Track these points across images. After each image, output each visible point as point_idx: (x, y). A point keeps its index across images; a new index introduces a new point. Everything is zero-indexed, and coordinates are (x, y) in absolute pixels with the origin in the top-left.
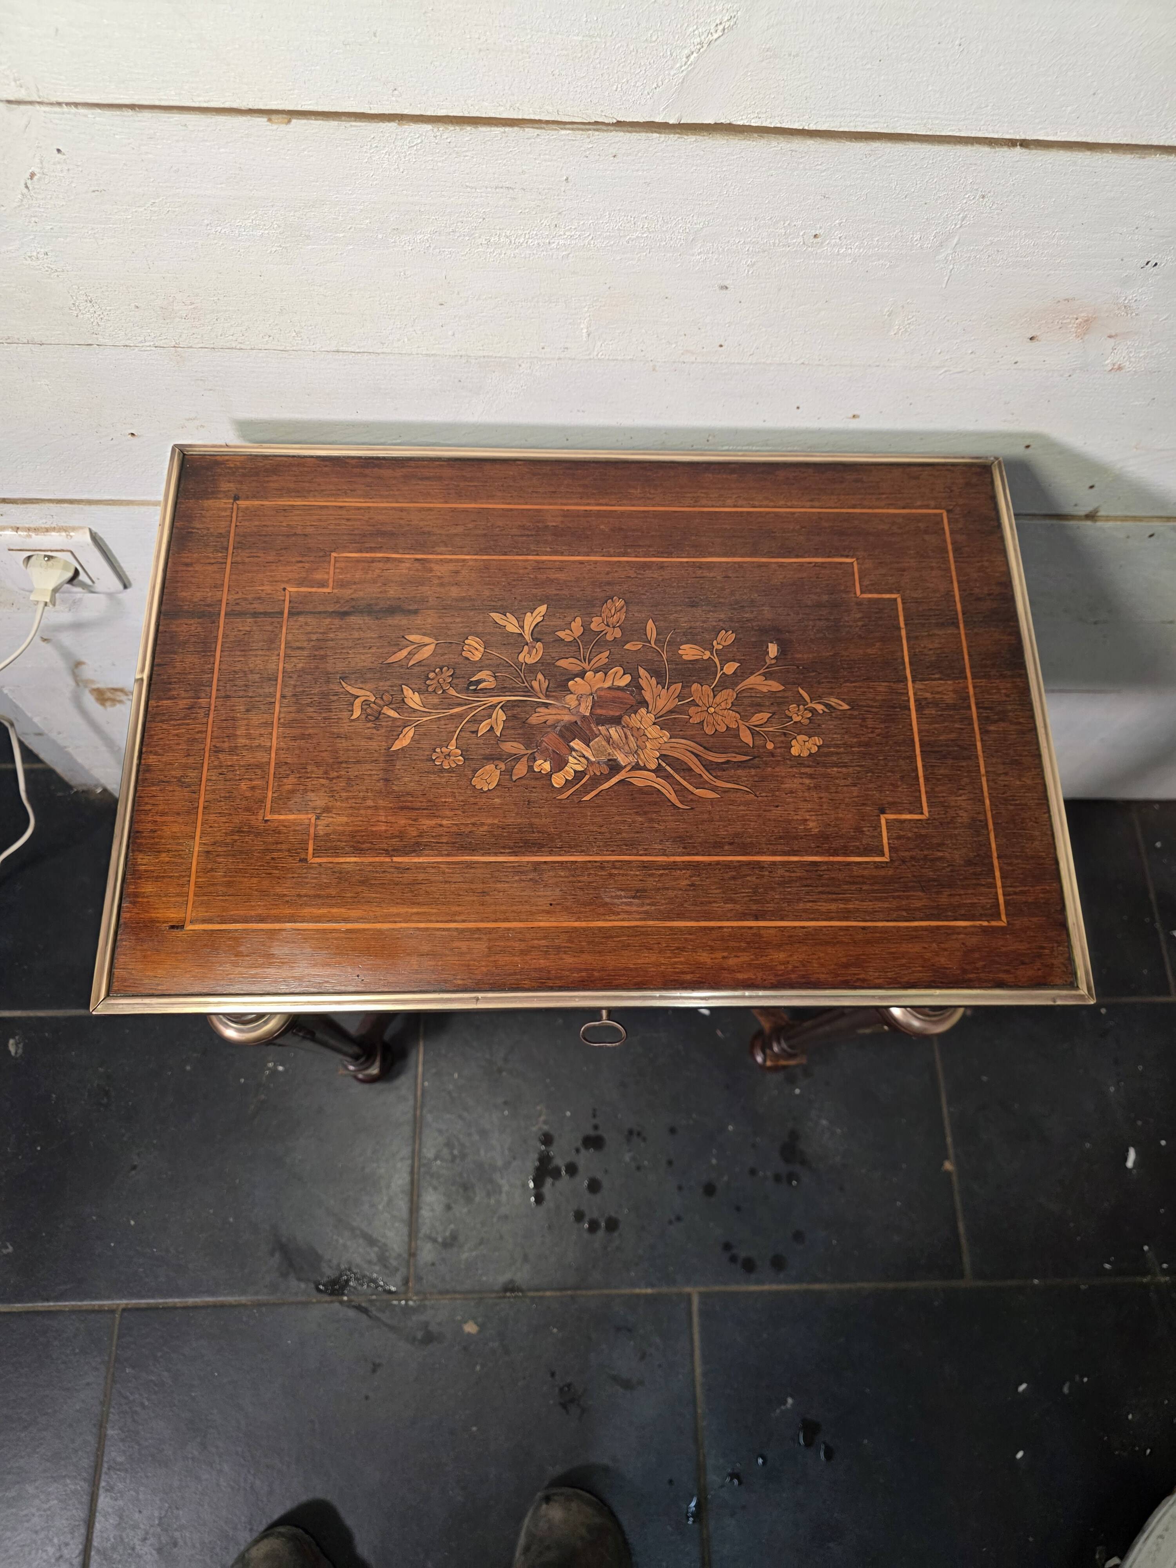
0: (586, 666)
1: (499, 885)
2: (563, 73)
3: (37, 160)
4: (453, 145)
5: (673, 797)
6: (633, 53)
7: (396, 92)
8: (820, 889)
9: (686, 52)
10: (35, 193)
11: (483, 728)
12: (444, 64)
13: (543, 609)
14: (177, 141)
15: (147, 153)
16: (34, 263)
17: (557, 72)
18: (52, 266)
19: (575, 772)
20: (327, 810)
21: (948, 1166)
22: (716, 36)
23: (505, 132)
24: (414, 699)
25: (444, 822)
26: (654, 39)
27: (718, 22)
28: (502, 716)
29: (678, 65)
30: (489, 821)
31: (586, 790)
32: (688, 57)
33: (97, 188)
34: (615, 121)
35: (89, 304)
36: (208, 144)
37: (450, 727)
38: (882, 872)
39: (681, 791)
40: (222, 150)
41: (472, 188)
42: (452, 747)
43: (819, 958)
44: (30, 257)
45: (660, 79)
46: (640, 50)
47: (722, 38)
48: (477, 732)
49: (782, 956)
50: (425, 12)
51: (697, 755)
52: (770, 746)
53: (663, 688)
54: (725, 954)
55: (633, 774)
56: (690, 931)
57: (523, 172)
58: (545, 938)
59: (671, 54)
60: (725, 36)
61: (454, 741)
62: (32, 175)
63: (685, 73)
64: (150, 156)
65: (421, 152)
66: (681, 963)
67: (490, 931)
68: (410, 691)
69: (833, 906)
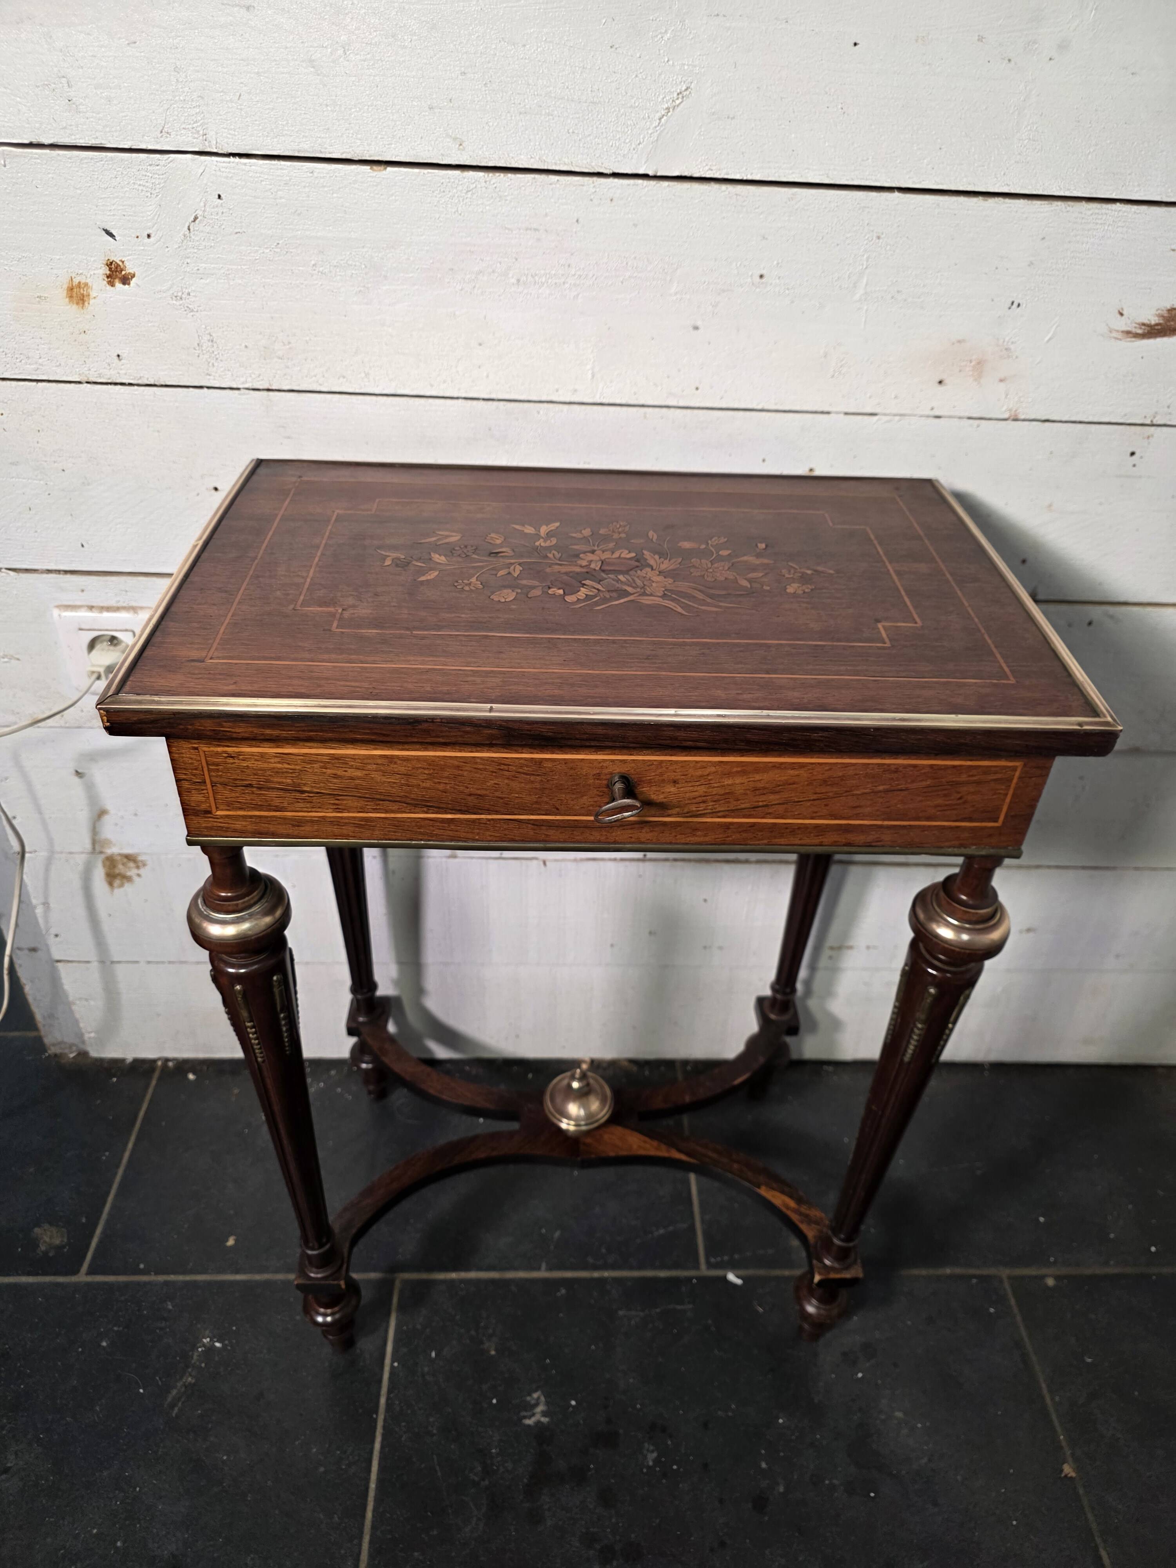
0: (596, 548)
1: (514, 649)
2: (576, 132)
3: (202, 204)
4: (498, 189)
5: (679, 610)
6: (623, 116)
7: (461, 147)
8: (827, 659)
9: (658, 115)
10: (194, 234)
11: (502, 573)
12: (495, 124)
13: (557, 524)
14: (305, 187)
15: (281, 198)
16: (178, 303)
17: (571, 131)
18: (190, 306)
19: (586, 595)
20: (354, 606)
21: (1068, 1470)
22: (678, 102)
23: (534, 178)
24: (441, 559)
25: (463, 616)
26: (637, 105)
27: (679, 91)
28: (519, 569)
29: (654, 125)
30: (507, 616)
31: (597, 604)
32: (660, 119)
33: (239, 230)
34: (611, 172)
35: (210, 344)
36: (326, 189)
37: (471, 571)
38: (887, 651)
39: (685, 607)
40: (335, 195)
41: (509, 229)
42: (473, 580)
43: (834, 696)
44: (176, 297)
45: (642, 136)
46: (627, 114)
47: (682, 104)
48: (496, 575)
49: (796, 694)
50: (486, 84)
51: (700, 591)
52: (766, 588)
53: (666, 559)
54: (740, 692)
55: (640, 597)
56: (702, 678)
57: (546, 215)
58: (558, 678)
59: (649, 117)
60: (684, 103)
61: (475, 578)
62: (196, 218)
63: (658, 132)
64: (283, 200)
65: (474, 197)
66: (696, 696)
67: (504, 673)
68: (437, 556)
69: (843, 668)
